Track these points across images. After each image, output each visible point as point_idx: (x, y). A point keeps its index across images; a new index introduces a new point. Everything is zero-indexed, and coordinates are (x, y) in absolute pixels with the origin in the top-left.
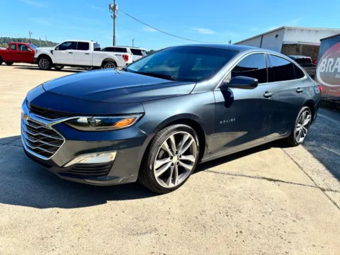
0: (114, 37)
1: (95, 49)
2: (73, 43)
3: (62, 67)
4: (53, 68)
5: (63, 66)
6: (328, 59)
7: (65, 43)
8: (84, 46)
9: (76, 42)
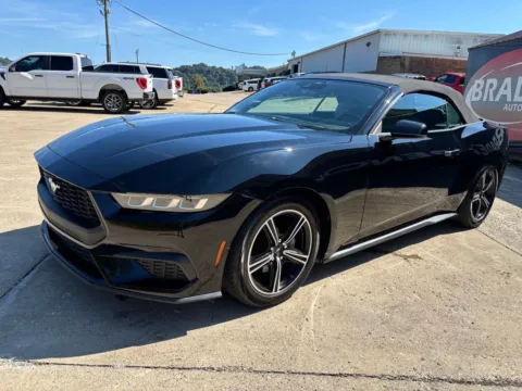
0: (108, 46)
1: (85, 69)
2: (41, 57)
3: (23, 102)
4: (6, 104)
5: (23, 99)
6: (485, 80)
7: (27, 58)
8: (64, 63)
9: (48, 56)
